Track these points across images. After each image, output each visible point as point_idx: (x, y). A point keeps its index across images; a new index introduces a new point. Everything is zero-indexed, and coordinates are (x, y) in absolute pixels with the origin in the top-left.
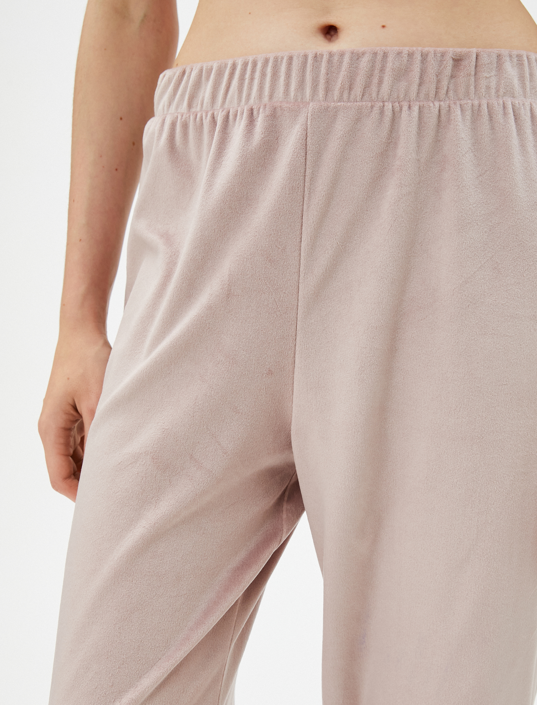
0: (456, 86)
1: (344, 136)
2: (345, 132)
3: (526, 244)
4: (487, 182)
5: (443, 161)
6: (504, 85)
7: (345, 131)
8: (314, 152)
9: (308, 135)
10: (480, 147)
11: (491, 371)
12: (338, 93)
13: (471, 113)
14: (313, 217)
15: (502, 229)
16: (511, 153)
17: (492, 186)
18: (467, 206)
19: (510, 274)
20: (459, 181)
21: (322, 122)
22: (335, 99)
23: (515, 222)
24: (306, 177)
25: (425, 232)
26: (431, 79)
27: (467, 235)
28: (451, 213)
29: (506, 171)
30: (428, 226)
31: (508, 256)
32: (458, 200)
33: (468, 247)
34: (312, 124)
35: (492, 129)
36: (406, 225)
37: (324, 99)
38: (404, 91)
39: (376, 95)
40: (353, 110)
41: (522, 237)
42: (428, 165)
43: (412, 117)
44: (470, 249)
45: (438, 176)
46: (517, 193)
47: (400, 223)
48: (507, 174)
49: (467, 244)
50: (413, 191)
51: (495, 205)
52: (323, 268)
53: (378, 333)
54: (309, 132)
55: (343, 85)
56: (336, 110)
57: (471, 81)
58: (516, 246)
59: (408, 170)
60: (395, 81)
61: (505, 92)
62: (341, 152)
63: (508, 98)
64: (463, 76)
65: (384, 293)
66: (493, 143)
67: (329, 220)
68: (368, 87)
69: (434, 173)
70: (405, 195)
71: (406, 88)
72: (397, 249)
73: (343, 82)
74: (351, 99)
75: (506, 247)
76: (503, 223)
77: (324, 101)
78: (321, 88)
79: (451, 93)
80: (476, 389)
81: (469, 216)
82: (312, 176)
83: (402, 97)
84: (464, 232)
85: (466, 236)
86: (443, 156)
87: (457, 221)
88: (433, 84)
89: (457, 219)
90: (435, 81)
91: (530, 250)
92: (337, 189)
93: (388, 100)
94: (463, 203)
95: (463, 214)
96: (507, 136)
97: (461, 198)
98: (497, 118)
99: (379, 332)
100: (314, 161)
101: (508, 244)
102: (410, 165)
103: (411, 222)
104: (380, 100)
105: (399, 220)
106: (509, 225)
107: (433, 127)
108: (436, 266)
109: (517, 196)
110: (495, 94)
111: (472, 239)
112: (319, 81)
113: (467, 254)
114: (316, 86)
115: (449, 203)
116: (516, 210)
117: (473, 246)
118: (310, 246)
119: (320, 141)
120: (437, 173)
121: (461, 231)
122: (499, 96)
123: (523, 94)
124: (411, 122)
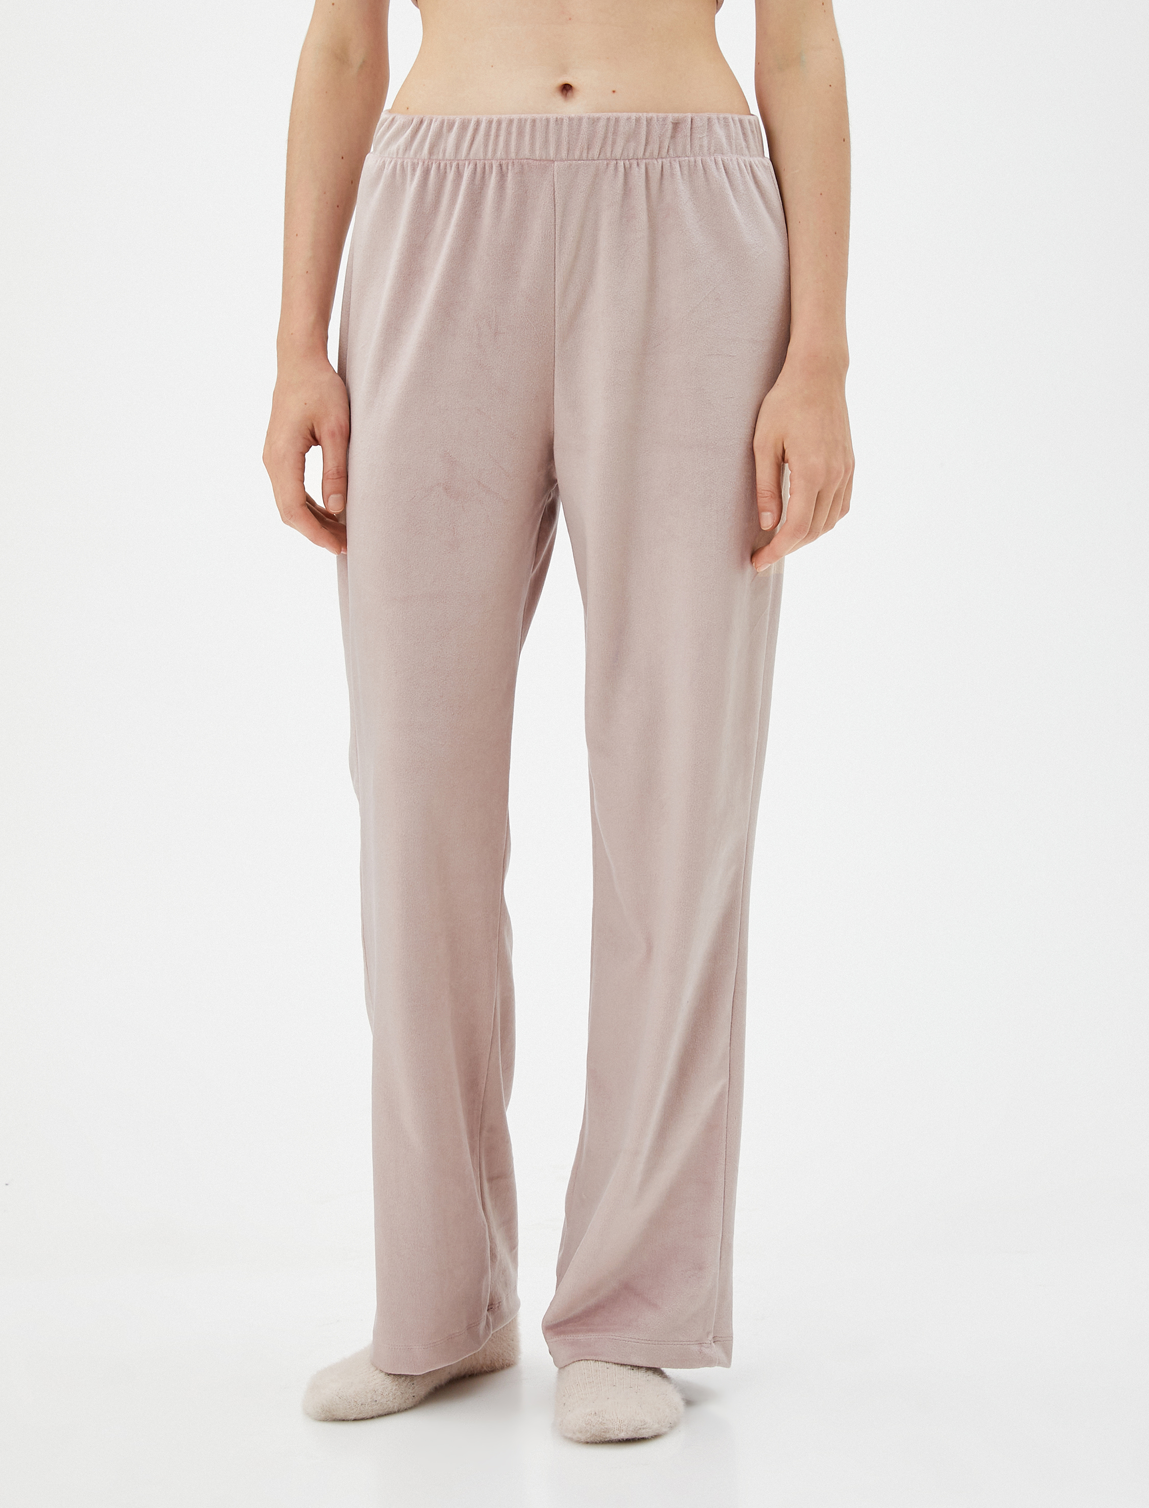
0: (675, 146)
6: (715, 143)
8: (562, 204)
9: (556, 190)
12: (578, 153)
13: (689, 168)
21: (566, 178)
22: (576, 158)
26: (655, 140)
34: (558, 181)
38: (633, 151)
40: (592, 167)
43: (640, 174)
56: (578, 168)
57: (688, 141)
60: (626, 141)
61: (715, 150)
63: (718, 155)
64: (680, 137)
68: (604, 148)
71: (635, 148)
73: (582, 144)
74: (590, 158)
77: (567, 160)
78: (564, 149)
79: (671, 151)
82: (562, 225)
93: (620, 159)
100: (562, 212)
104: (614, 159)
107: (657, 181)
110: (708, 151)
112: (562, 140)
119: (567, 194)
122: (711, 153)
124: (639, 178)
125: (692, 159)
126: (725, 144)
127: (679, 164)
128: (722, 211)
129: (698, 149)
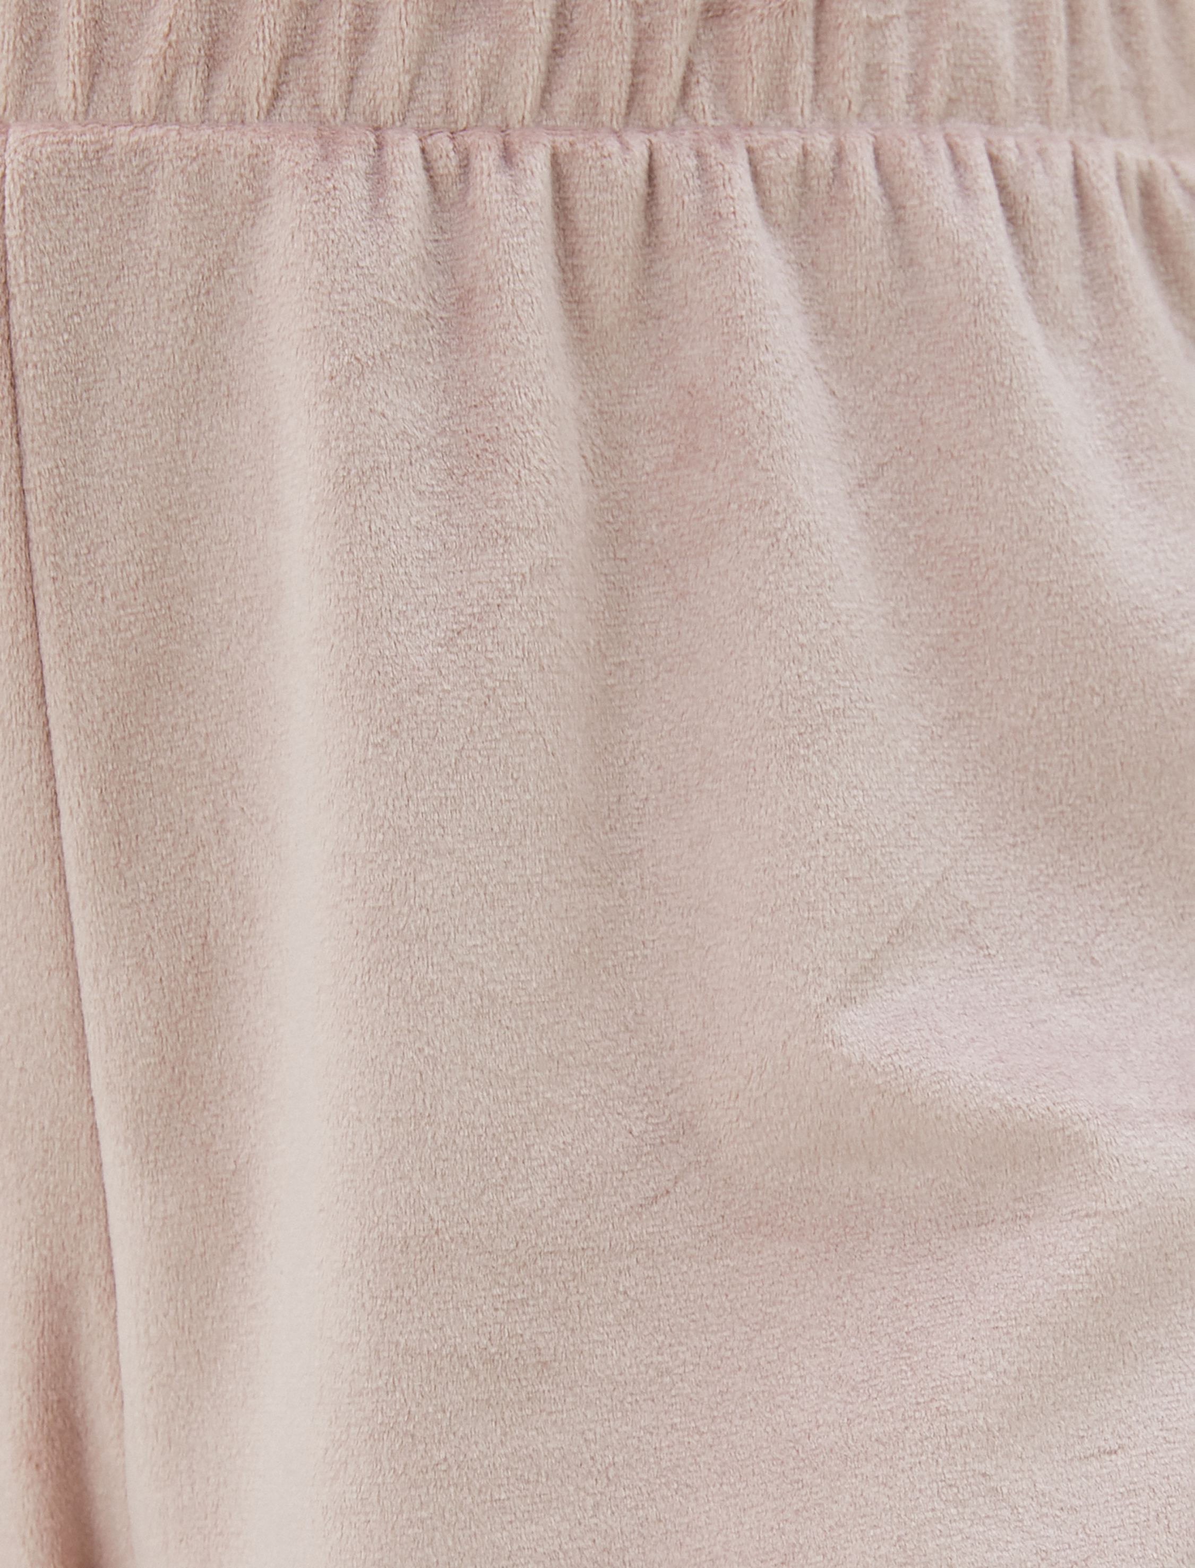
0: (726, 59)
1: (203, 291)
2: (207, 274)
3: (1087, 816)
4: (891, 519)
5: (682, 411)
6: (952, 61)
7: (202, 265)
8: (51, 370)
9: (14, 290)
10: (848, 352)
11: (1034, 1392)
12: (149, 81)
13: (798, 190)
14: (102, 690)
15: (970, 748)
16: (998, 379)
17: (912, 537)
18: (821, 632)
19: (1027, 956)
20: (777, 513)
21: (77, 220)
22: (137, 108)
23: (1030, 711)
24: (28, 500)
25: (621, 762)
26: (607, 23)
27: (830, 768)
28: (745, 668)
29: (978, 467)
30: (630, 732)
31: (1006, 872)
32: (775, 605)
33: (840, 830)
34: (28, 237)
35: (907, 261)
36: (539, 724)
37: (81, 109)
38: (476, 82)
39: (341, 96)
40: (227, 163)
41: (1066, 784)
42: (606, 435)
43: (524, 205)
44: (850, 837)
45: (660, 488)
46: (1034, 573)
47: (508, 715)
48: (986, 480)
49: (833, 815)
50: (563, 559)
51: (932, 632)
52: (191, 935)
53: (412, 1270)
54: (16, 275)
55: (177, 42)
56: (145, 160)
57: (800, 41)
58: (1037, 827)
59: (531, 455)
60: (431, 27)
61: (954, 96)
62: (194, 370)
63: (966, 125)
64: (762, 15)
65: (443, 1067)
66: (910, 333)
67: (191, 701)
68: (301, 56)
69: (639, 473)
70: (523, 575)
71: (486, 67)
72: (497, 846)
73: (174, 28)
74: (216, 110)
75: (995, 830)
76: (971, 715)
77: (80, 117)
78: (65, 54)
79: (704, 92)
80: (975, 1488)
81: (834, 677)
82: (59, 489)
83: (466, 107)
84: (815, 758)
85: (825, 774)
86: (682, 387)
87: (777, 702)
88: (620, 47)
89: (777, 694)
90: (629, 33)
91: (1104, 838)
92: (202, 543)
93: (398, 124)
94: (802, 615)
95: (805, 669)
96: (981, 299)
97: (791, 590)
98: (925, 208)
99: (418, 1264)
100: (55, 414)
101: (1003, 818)
102: (538, 434)
103: (565, 709)
104: (361, 120)
105: (502, 700)
106: (1002, 726)
107: (621, 253)
108: (687, 931)
109: (1034, 587)
110: (907, 106)
111: (856, 787)
112: (52, 14)
113: (839, 861)
114: (40, 39)
115: (734, 618)
116: (1034, 653)
117: (865, 822)
118: (102, 835)
119: (78, 314)
120: (658, 471)
121: (802, 752)
122: (925, 117)
123: (1035, 106)
124: (523, 226)
125: (823, 144)
126: (1008, 67)
127: (751, 162)
128: (986, 432)
129: (855, 85)
